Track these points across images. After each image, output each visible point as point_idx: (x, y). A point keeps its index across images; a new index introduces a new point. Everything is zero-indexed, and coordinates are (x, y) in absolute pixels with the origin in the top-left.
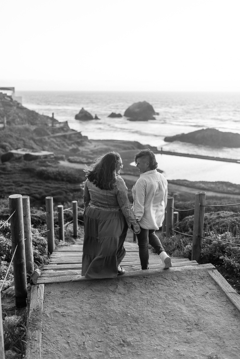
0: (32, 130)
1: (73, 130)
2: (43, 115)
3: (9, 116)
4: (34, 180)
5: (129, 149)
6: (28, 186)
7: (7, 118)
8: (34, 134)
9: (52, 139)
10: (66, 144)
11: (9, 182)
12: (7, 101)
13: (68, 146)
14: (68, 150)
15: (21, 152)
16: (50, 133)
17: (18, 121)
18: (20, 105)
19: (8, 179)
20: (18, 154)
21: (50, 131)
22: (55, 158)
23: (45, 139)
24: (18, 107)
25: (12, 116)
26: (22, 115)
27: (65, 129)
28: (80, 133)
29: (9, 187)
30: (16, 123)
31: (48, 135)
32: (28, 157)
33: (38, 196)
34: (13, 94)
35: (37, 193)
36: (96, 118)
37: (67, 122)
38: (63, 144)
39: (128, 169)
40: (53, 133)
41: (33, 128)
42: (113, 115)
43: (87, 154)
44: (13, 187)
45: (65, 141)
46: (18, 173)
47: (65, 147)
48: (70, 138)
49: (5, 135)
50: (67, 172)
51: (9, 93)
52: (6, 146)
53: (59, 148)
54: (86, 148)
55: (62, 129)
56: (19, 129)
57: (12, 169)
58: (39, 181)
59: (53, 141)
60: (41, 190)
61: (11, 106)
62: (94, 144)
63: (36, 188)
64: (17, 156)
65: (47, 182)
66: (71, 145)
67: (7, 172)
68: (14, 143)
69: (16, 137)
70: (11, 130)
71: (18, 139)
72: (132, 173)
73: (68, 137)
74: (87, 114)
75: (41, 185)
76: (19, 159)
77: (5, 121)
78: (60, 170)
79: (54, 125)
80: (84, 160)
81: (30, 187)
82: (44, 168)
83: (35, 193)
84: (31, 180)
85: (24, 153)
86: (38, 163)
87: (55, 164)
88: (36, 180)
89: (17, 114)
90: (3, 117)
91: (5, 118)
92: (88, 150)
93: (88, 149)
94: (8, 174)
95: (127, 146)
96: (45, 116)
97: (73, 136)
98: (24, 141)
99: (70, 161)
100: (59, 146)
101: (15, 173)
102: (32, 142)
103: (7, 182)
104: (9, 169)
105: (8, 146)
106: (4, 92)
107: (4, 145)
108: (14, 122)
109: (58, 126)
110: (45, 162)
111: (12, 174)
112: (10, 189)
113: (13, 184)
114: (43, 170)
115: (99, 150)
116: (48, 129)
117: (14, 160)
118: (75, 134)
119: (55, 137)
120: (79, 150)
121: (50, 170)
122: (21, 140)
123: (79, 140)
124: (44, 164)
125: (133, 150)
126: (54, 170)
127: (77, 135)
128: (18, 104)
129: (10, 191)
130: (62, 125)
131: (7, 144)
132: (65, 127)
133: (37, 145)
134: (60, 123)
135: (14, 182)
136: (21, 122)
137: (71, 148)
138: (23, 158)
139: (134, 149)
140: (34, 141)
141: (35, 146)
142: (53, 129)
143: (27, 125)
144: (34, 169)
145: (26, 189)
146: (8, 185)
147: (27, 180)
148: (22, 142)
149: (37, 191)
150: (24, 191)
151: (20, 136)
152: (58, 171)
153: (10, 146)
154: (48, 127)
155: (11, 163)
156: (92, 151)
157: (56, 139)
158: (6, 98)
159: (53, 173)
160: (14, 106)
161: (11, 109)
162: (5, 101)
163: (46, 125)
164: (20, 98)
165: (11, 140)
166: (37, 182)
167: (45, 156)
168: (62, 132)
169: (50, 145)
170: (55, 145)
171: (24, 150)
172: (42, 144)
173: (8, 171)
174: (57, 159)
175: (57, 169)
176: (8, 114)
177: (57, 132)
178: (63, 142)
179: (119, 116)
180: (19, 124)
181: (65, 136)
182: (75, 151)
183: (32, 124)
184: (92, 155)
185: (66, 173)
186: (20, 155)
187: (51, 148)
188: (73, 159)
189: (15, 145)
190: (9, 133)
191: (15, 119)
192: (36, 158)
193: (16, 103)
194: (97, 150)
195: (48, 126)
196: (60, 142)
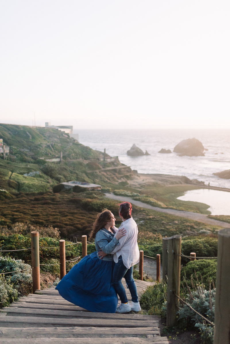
0: (85, 164)
1: (123, 165)
2: (96, 151)
3: (65, 151)
4: (79, 211)
5: (176, 183)
6: (72, 216)
7: (64, 153)
8: (87, 168)
9: (103, 173)
10: (115, 178)
11: (55, 212)
12: (65, 138)
13: (117, 180)
14: (117, 183)
15: (71, 184)
16: (101, 167)
17: (72, 156)
18: (76, 142)
19: (55, 209)
20: (68, 186)
21: (101, 165)
22: (102, 190)
23: (96, 172)
24: (74, 144)
25: (68, 151)
26: (77, 150)
27: (115, 163)
28: (129, 168)
29: (55, 217)
30: (71, 158)
31: (99, 169)
32: (77, 189)
33: (80, 226)
34: (71, 131)
35: (79, 224)
36: (147, 154)
37: (117, 157)
38: (113, 178)
39: (174, 203)
40: (103, 168)
41: (86, 162)
42: (163, 151)
43: (135, 188)
44: (58, 217)
45: (115, 174)
46: (65, 204)
47: (114, 180)
48: (120, 172)
49: (61, 168)
50: (110, 204)
51: (67, 131)
52: (61, 178)
53: (109, 181)
54: (134, 182)
55: (112, 163)
56: (74, 164)
57: (60, 200)
58: (83, 212)
59: (104, 175)
60: (83, 221)
61: (68, 142)
62: (142, 178)
63: (79, 218)
64: (67, 188)
65: (91, 214)
66: (120, 179)
67: (55, 203)
68: (68, 175)
69: (70, 170)
70: (66, 164)
71: (71, 172)
72: (175, 207)
73: (118, 171)
74: (138, 150)
75: (84, 216)
76: (68, 190)
77: (62, 156)
78: (104, 202)
79: (106, 160)
80: (128, 193)
81: (74, 217)
82: (89, 200)
83: (77, 224)
84: (76, 211)
85: (74, 185)
86: (85, 195)
87: (101, 196)
88: (81, 211)
89: (73, 150)
90: (60, 152)
91: (62, 153)
92: (136, 184)
93: (137, 182)
94: (57, 204)
95: (174, 180)
96: (97, 151)
97: (123, 170)
98: (77, 174)
99: (116, 194)
100: (109, 179)
101: (62, 204)
102: (84, 175)
103: (54, 212)
104: (58, 199)
105: (62, 179)
106: (62, 130)
107: (58, 177)
108: (69, 157)
109: (109, 160)
110: (91, 194)
111: (60, 204)
112: (55, 218)
113: (59, 214)
114: (88, 202)
115: (147, 184)
116: (99, 163)
117: (64, 192)
118: (124, 168)
119: (105, 171)
120: (127, 184)
121: (95, 201)
122: (75, 173)
123: (128, 174)
124: (91, 196)
125: (180, 185)
126: (98, 202)
127: (127, 169)
128: (74, 140)
129: (55, 220)
130: (113, 160)
131: (62, 177)
132: (115, 162)
133: (89, 178)
134: (111, 158)
135: (60, 212)
136: (76, 156)
137: (120, 181)
138: (72, 189)
139: (181, 183)
140: (87, 174)
141: (86, 179)
142: (104, 163)
143: (81, 160)
144: (80, 201)
145: (70, 219)
146: (54, 215)
147: (72, 211)
148: (75, 175)
149: (79, 221)
150: (67, 221)
151: (74, 169)
152: (102, 203)
153: (64, 178)
154: (100, 162)
155: (60, 194)
156: (140, 185)
157: (106, 173)
158: (64, 135)
159: (97, 204)
160: (71, 142)
161: (68, 145)
162: (63, 138)
163: (98, 159)
164: (77, 135)
165: (65, 173)
166: (81, 213)
167: (93, 188)
168: (113, 166)
169: (101, 178)
170: (105, 178)
171: (74, 183)
172: (93, 177)
173: (57, 202)
174: (104, 191)
175: (101, 202)
176: (65, 149)
177: (109, 167)
178: (113, 176)
179: (169, 152)
180: (74, 159)
181: (115, 170)
182: (124, 184)
183: (85, 159)
184: (140, 188)
185: (109, 206)
186: (70, 187)
187: (102, 181)
188: (119, 192)
189: (69, 178)
190: (64, 166)
191: (70, 154)
192: (85, 189)
193: (73, 139)
194: (145, 183)
195: (100, 160)
196: (110, 175)
